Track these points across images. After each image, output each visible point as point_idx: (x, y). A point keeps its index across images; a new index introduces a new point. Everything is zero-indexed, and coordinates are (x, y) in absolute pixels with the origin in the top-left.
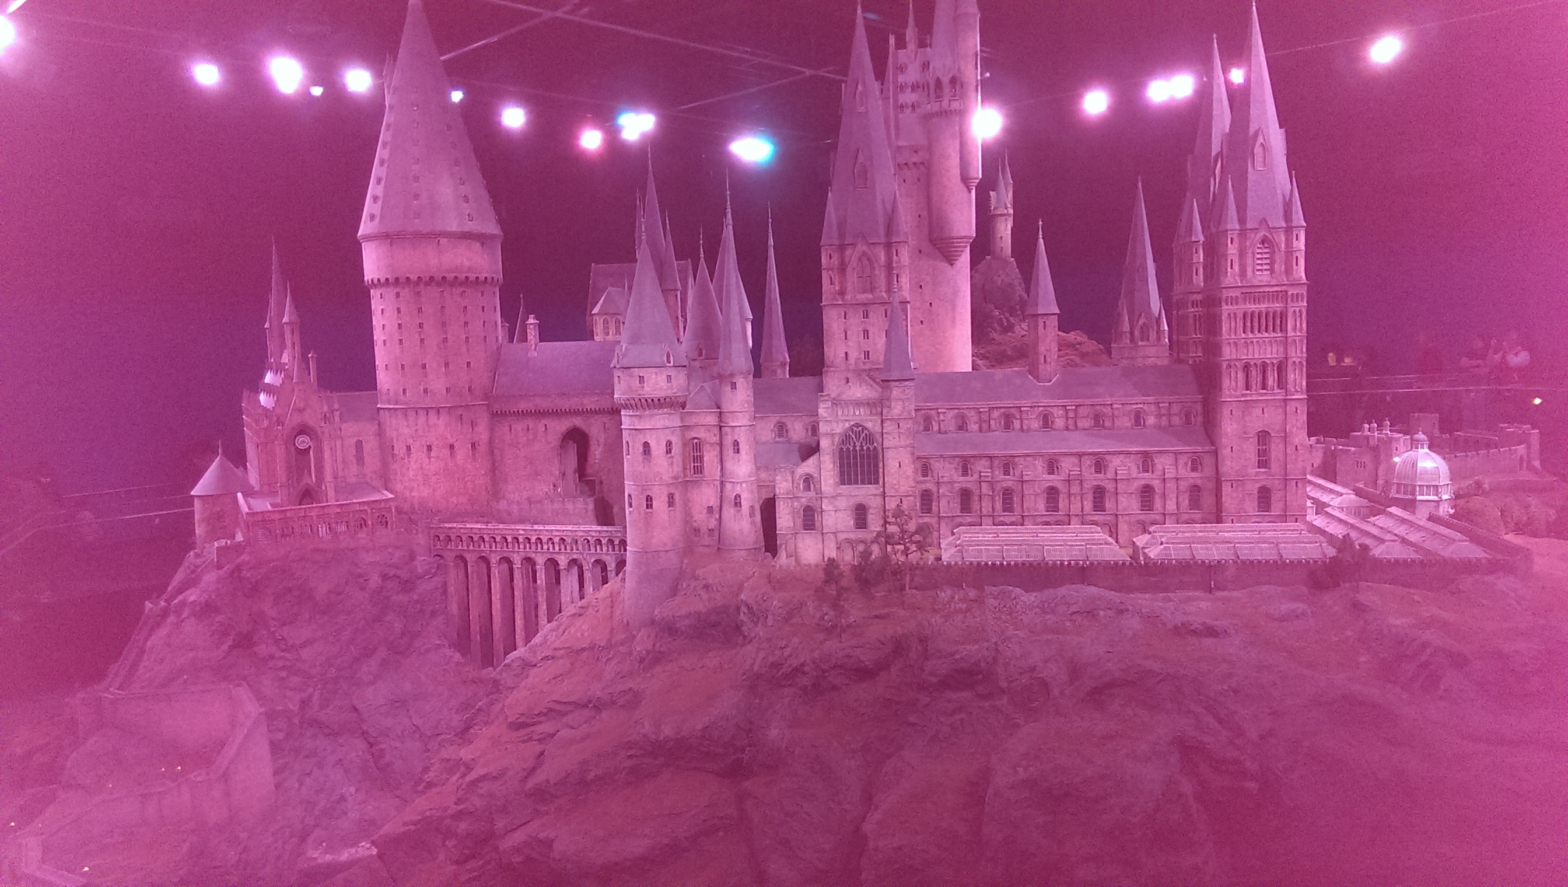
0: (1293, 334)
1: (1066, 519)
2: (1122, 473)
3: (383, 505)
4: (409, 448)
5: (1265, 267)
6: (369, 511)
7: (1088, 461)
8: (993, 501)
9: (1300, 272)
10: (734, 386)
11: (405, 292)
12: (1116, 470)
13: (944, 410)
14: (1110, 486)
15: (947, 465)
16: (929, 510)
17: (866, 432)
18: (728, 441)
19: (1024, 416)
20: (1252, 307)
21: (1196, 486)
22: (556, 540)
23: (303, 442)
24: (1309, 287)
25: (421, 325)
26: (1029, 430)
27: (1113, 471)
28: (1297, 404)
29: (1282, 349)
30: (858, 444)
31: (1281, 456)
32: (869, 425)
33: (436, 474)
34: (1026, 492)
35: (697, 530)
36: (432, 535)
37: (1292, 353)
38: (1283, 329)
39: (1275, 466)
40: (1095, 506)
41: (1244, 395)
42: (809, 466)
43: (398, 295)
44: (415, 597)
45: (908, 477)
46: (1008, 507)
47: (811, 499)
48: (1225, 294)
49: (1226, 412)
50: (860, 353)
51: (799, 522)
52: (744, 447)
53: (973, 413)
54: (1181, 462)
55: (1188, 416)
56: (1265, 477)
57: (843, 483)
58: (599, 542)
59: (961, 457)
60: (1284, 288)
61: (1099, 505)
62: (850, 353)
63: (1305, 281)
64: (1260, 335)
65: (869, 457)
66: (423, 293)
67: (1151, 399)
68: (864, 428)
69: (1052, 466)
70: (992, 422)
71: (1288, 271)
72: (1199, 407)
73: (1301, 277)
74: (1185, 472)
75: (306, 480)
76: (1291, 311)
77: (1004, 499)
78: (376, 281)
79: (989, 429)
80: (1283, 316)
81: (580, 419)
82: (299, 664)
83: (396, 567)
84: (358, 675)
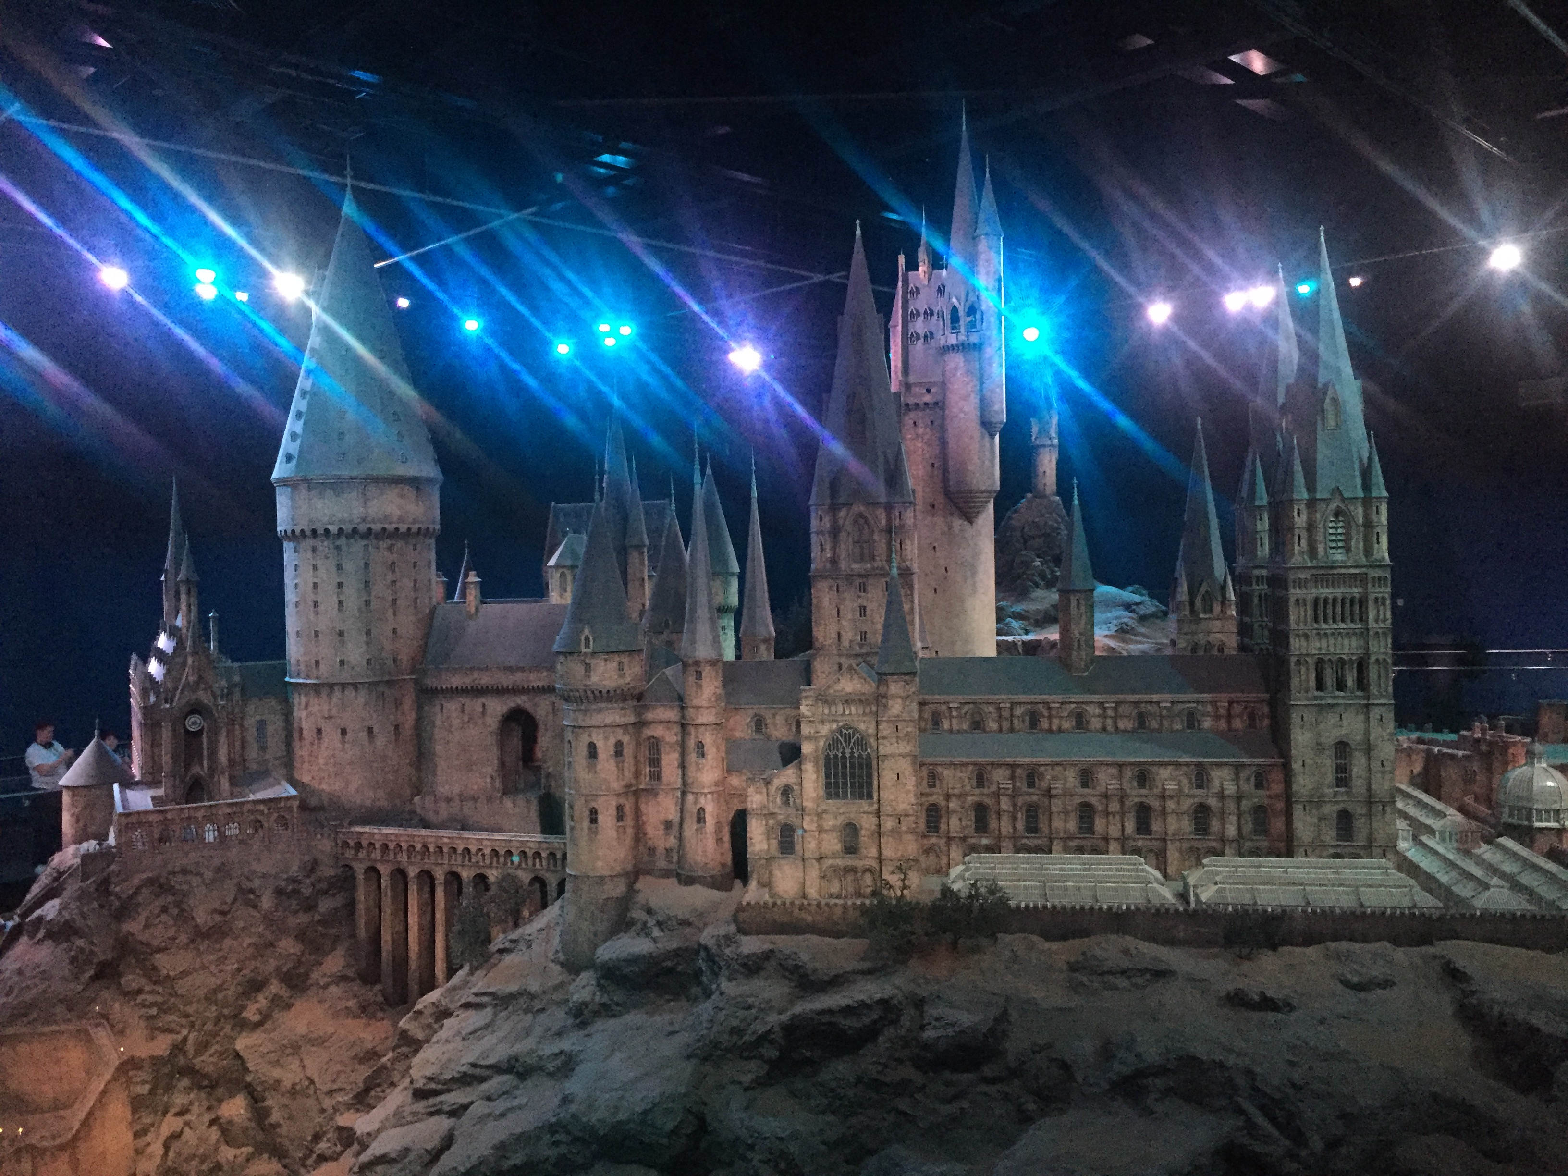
0: (1375, 625)
1: (1102, 844)
2: (1171, 787)
3: (282, 804)
4: (319, 731)
5: (1340, 544)
6: (266, 811)
7: (1128, 773)
8: (1014, 819)
9: (1382, 549)
10: (699, 675)
11: (324, 546)
12: (1163, 785)
13: (956, 705)
14: (1156, 804)
15: (959, 774)
16: (936, 829)
17: (857, 735)
18: (691, 743)
19: (1054, 713)
20: (1326, 592)
21: (1260, 807)
22: (487, 851)
23: (194, 723)
24: (1393, 568)
25: (340, 585)
26: (1060, 730)
27: (1160, 785)
28: (1383, 709)
29: (1362, 643)
30: (848, 751)
31: (1364, 774)
32: (862, 727)
33: (351, 763)
34: (1054, 809)
35: (652, 851)
36: (340, 842)
37: (1374, 646)
38: (1363, 619)
39: (1358, 784)
40: (1138, 829)
41: (1316, 698)
42: (788, 776)
43: (314, 550)
44: (317, 917)
45: (908, 792)
46: (1032, 828)
47: (790, 815)
48: (1291, 576)
49: (1295, 718)
50: (856, 634)
51: (774, 843)
52: (711, 752)
53: (991, 709)
54: (1243, 775)
55: (1252, 717)
56: (1345, 798)
57: (829, 796)
58: (537, 854)
59: (975, 764)
60: (1364, 570)
61: (1143, 827)
62: (843, 633)
63: (1387, 560)
64: (1335, 626)
65: (861, 767)
66: (344, 548)
67: (1206, 696)
68: (856, 731)
69: (1086, 776)
70: (1016, 721)
71: (1368, 552)
72: (1266, 709)
73: (1383, 558)
74: (1248, 787)
75: (196, 769)
76: (1372, 597)
77: (1028, 817)
78: (289, 533)
79: (1012, 730)
80: (1363, 602)
81: (524, 698)
82: (172, 1000)
83: (294, 880)
84: (244, 1014)
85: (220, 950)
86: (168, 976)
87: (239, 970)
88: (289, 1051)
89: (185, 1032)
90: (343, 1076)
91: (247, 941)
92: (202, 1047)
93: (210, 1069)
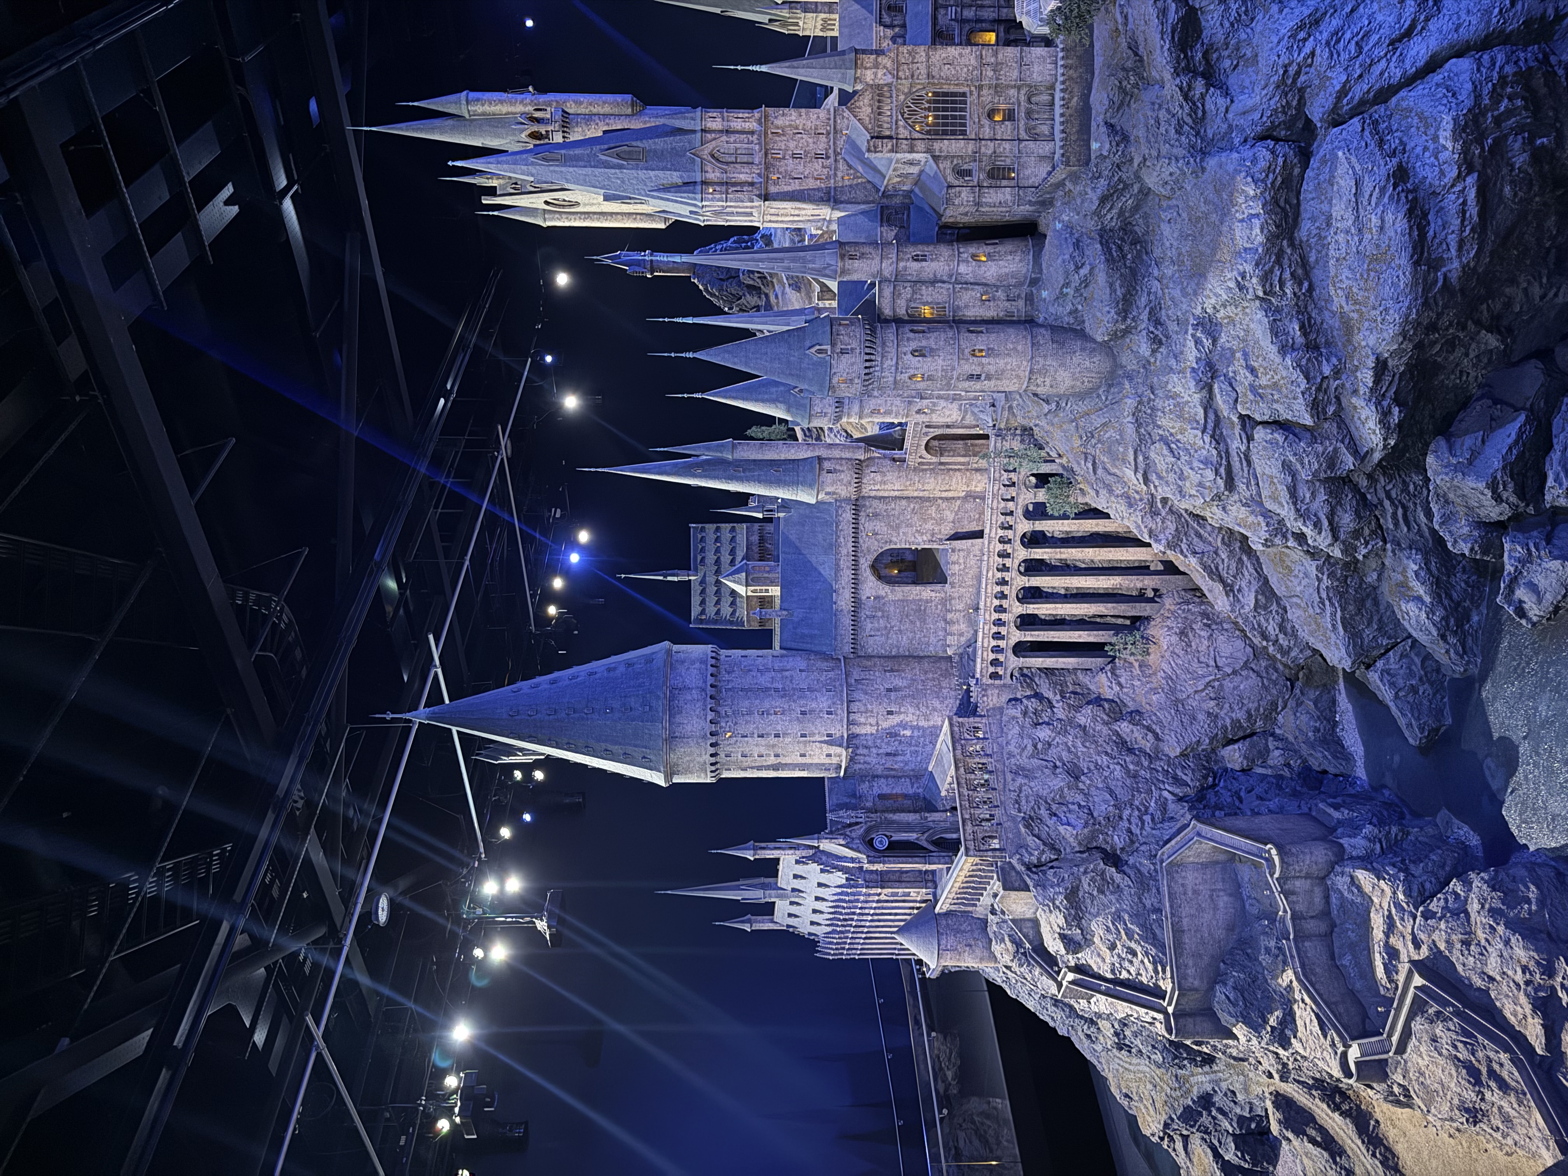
3: (957, 730)
4: (889, 735)
11: (726, 726)
25: (760, 713)
30: (924, 112)
32: (902, 99)
35: (1009, 312)
36: (990, 681)
42: (944, 169)
44: (1058, 697)
47: (980, 169)
51: (1005, 182)
57: (963, 132)
66: (727, 709)
68: (905, 103)
78: (713, 767)
81: (862, 561)
82: (1137, 803)
83: (1025, 713)
84: (1148, 751)
85: (1088, 768)
86: (1114, 805)
87: (1107, 753)
88: (1181, 709)
89: (1165, 794)
90: (1202, 659)
91: (1081, 749)
92: (1177, 781)
93: (1198, 775)
